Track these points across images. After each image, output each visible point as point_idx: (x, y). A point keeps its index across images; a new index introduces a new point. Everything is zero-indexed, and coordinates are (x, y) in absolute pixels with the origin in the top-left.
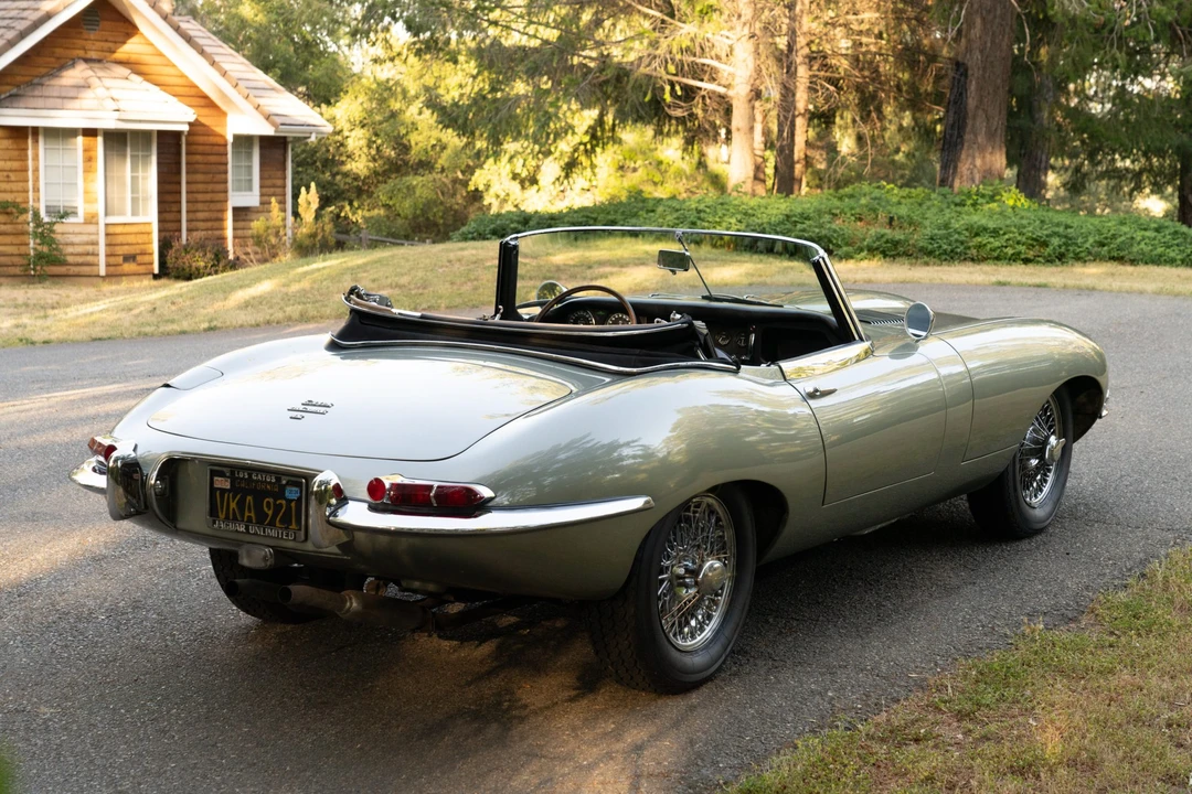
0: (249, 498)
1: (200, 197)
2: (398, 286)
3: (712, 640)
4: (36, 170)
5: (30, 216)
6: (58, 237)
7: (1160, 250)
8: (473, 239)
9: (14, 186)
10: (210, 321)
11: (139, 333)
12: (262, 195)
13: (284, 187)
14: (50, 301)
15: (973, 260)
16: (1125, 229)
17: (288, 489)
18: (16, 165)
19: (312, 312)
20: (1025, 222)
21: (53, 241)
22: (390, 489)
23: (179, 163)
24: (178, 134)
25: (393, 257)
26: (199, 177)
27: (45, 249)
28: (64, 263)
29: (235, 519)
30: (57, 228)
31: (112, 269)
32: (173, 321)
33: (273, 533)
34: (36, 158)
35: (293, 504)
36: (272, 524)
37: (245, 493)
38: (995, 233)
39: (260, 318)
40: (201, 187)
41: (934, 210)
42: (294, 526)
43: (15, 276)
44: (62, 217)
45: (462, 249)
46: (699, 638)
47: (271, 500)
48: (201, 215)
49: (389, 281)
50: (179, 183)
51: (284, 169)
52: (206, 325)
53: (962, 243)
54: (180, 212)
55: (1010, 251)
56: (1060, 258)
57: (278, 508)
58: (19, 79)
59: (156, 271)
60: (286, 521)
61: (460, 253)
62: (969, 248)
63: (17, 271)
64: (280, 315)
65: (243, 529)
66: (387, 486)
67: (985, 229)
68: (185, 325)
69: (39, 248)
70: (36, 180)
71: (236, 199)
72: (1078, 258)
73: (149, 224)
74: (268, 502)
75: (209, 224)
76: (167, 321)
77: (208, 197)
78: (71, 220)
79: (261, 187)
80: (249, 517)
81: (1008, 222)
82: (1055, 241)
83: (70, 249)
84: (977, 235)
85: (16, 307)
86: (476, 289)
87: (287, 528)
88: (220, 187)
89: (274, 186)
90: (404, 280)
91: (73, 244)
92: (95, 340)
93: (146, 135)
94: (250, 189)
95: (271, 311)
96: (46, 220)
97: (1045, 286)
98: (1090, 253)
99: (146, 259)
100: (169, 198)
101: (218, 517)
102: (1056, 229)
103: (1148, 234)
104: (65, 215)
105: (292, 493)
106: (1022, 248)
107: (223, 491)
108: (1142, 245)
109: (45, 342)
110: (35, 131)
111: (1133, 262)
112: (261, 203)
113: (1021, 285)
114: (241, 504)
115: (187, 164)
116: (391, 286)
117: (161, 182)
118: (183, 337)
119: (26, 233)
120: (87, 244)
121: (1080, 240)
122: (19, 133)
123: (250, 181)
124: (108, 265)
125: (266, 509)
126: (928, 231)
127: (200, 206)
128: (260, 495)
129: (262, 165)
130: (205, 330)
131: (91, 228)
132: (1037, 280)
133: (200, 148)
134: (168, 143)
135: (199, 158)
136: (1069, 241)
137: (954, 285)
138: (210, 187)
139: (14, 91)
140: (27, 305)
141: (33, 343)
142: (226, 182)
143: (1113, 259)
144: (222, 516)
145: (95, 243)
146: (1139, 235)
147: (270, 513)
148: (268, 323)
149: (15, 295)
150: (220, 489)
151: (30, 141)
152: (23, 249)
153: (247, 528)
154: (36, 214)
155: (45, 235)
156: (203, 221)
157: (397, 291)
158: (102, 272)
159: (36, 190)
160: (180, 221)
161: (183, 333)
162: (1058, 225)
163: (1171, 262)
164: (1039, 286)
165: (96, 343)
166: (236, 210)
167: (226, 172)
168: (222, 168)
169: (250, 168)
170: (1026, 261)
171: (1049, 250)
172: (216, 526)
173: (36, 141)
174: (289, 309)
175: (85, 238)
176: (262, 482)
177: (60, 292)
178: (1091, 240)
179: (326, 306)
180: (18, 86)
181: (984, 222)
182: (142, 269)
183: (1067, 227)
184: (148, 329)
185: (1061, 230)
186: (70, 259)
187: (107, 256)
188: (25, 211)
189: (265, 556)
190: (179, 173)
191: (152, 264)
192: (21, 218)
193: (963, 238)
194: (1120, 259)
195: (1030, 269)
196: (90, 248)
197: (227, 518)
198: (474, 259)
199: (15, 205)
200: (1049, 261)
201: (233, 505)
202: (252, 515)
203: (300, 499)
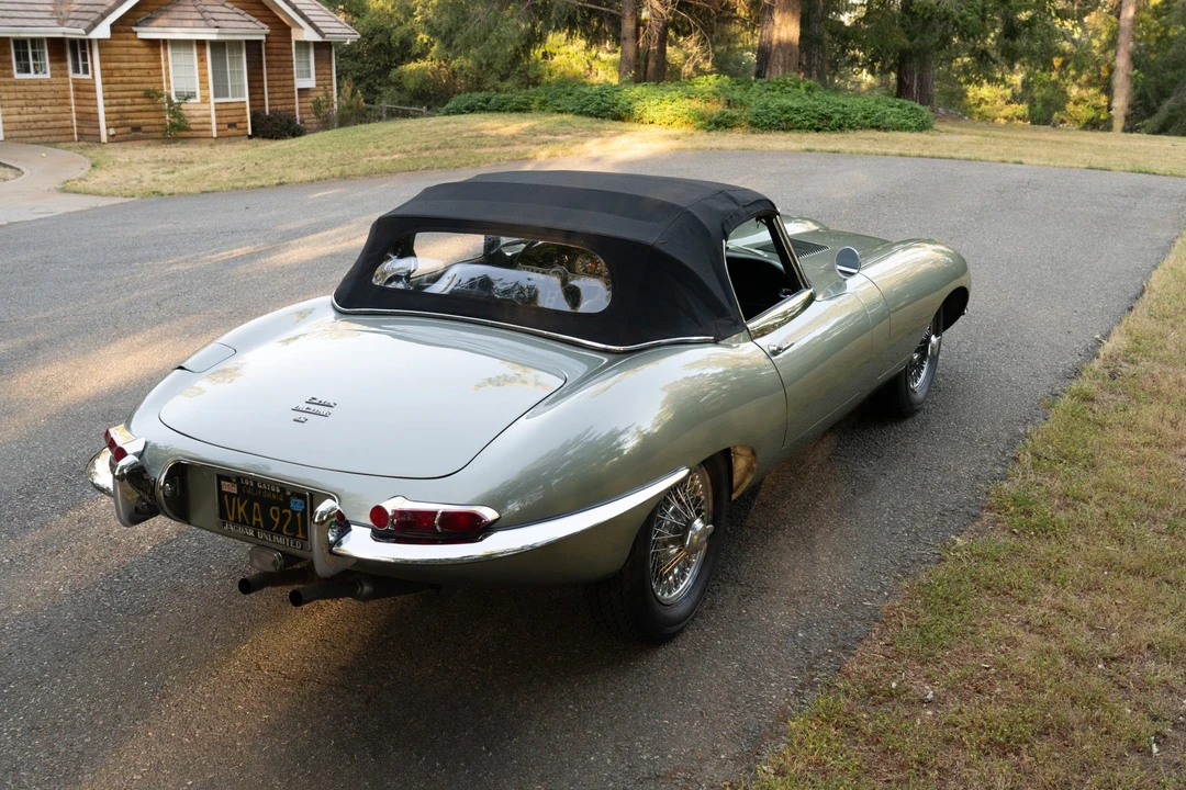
0: (256, 504)
1: (276, 83)
2: (405, 152)
3: (693, 587)
4: (167, 68)
5: (165, 99)
6: (185, 113)
7: (902, 121)
8: (454, 113)
9: (153, 79)
10: (280, 178)
11: (233, 188)
12: (317, 80)
13: (331, 74)
14: (179, 157)
15: (783, 129)
16: (880, 107)
17: (293, 500)
18: (153, 65)
19: (348, 172)
20: (816, 103)
21: (181, 115)
22: (393, 517)
23: (261, 61)
24: (259, 42)
25: (401, 129)
26: (275, 70)
27: (176, 121)
28: (189, 130)
29: (244, 523)
30: (183, 106)
31: (221, 133)
32: (255, 178)
33: (281, 540)
34: (166, 60)
35: (298, 515)
36: (279, 532)
37: (252, 499)
38: (798, 111)
39: (313, 175)
40: (277, 77)
41: (756, 94)
42: (300, 535)
43: (157, 138)
44: (186, 99)
45: (447, 123)
46: (682, 587)
47: (277, 509)
48: (277, 95)
49: (399, 148)
50: (262, 75)
51: (331, 62)
52: (277, 181)
53: (776, 118)
54: (263, 93)
55: (807, 123)
56: (840, 128)
57: (284, 517)
58: (152, 7)
59: (250, 133)
60: (293, 528)
61: (445, 127)
62: (781, 121)
63: (159, 135)
64: (327, 174)
65: (252, 534)
66: (390, 514)
67: (791, 108)
68: (264, 181)
69: (172, 120)
70: (168, 75)
71: (300, 83)
72: (851, 127)
73: (244, 102)
74: (274, 511)
75: (283, 101)
76: (252, 178)
77: (282, 83)
78: (192, 101)
79: (316, 75)
80: (257, 522)
81: (806, 103)
82: (837, 116)
83: (193, 120)
84: (786, 112)
85: (157, 162)
86: (457, 154)
87: (294, 537)
88: (289, 76)
89: (324, 74)
90: (408, 148)
91: (194, 117)
92: (203, 192)
93: (239, 43)
94: (309, 76)
95: (320, 171)
96: (176, 101)
97: (838, 152)
98: (858, 124)
99: (243, 125)
100: (256, 84)
101: (227, 519)
102: (836, 108)
103: (894, 109)
104: (188, 97)
105: (296, 505)
106: (816, 121)
107: (231, 495)
108: (891, 118)
109: (170, 194)
110: (165, 41)
111: (886, 129)
112: (317, 85)
113: (822, 151)
114: (249, 509)
115: (267, 61)
116: (400, 152)
117: (250, 74)
118: (262, 190)
119: (162, 110)
120: (204, 116)
121: (853, 115)
122: (154, 44)
123: (309, 71)
124: (218, 130)
125: (273, 517)
126: (754, 110)
127: (276, 89)
128: (266, 503)
129: (316, 60)
130: (278, 185)
131: (206, 106)
132: (832, 147)
133: (275, 51)
134: (253, 47)
135: (274, 57)
136: (845, 116)
137: (778, 151)
138: (282, 77)
139: (149, 15)
140: (164, 161)
141: (162, 195)
142: (292, 73)
143: (873, 127)
144: (232, 518)
145: (210, 116)
146: (889, 111)
147: (277, 520)
148: (319, 179)
149: (157, 153)
150: (227, 493)
151: (162, 49)
152: (162, 121)
153: (255, 533)
154: (169, 97)
155: (176, 111)
156: (280, 99)
157: (405, 156)
158: (215, 135)
159: (168, 81)
160: (264, 99)
161: (262, 187)
162: (838, 105)
163: (909, 129)
164: (834, 152)
165: (205, 195)
166: (299, 90)
167: (292, 67)
168: (289, 64)
169: (308, 63)
170: (818, 130)
171: (833, 122)
172: (226, 528)
173: (166, 49)
174: (333, 169)
175: (202, 113)
176: (267, 491)
177: (187, 150)
178: (859, 115)
179: (357, 167)
180: (152, 12)
181: (790, 103)
182: (241, 132)
183: (844, 106)
184: (239, 184)
185: (840, 108)
186: (193, 127)
187: (217, 124)
188: (162, 95)
189: (275, 561)
190: (261, 68)
191: (247, 128)
192: (160, 100)
193: (777, 115)
194: (878, 128)
195: (821, 136)
196: (206, 119)
197: (236, 521)
198: (455, 131)
199: (155, 91)
200: (833, 130)
201: (241, 509)
202: (260, 520)
203: (305, 510)
